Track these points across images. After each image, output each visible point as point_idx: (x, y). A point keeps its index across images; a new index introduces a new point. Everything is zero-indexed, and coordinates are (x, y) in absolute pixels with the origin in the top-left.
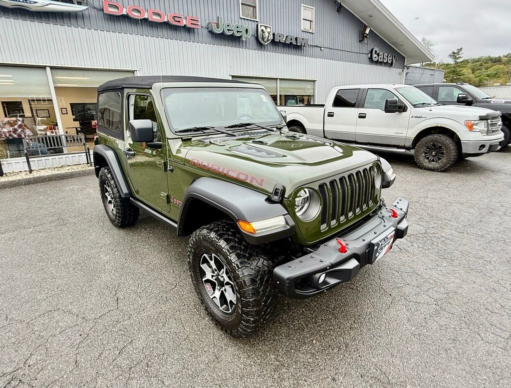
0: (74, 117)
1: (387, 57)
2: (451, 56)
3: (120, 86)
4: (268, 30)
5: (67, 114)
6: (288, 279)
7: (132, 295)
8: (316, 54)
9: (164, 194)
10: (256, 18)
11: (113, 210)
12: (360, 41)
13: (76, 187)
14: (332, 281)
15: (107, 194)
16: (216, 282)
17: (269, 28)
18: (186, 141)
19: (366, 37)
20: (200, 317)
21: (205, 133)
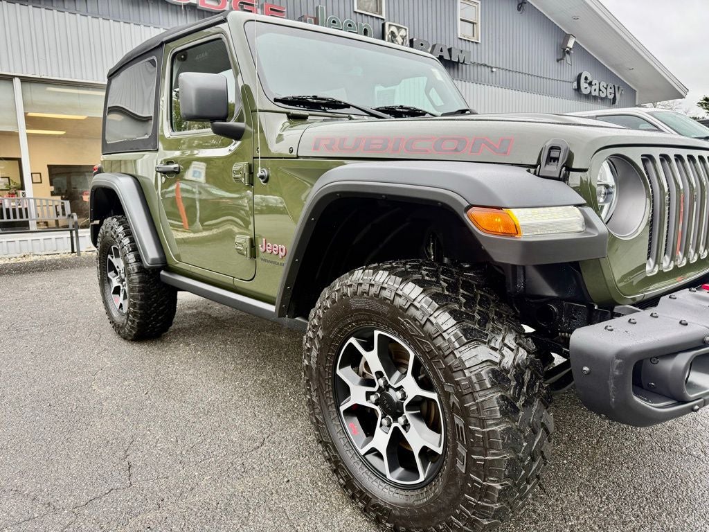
0: (52, 188)
1: (606, 89)
2: (701, 104)
4: (403, 32)
5: (41, 182)
6: (618, 355)
7: (163, 460)
8: (483, 79)
10: (381, 14)
11: (121, 306)
12: (558, 61)
13: (47, 284)
15: (111, 275)
16: (377, 408)
17: (403, 30)
18: (296, 120)
19: (568, 52)
20: (331, 505)
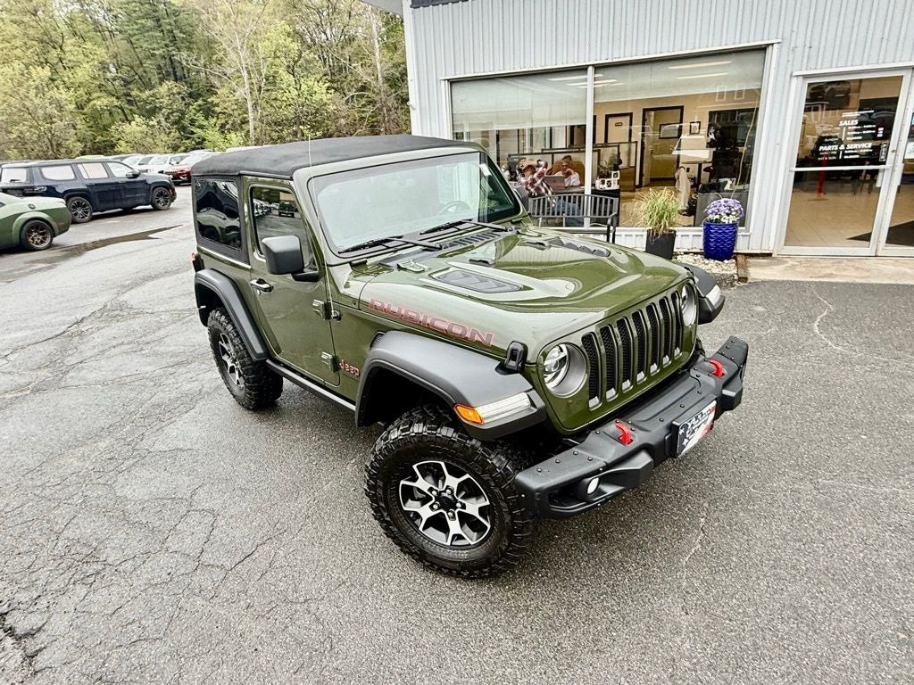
3: (235, 171)
6: (538, 490)
9: (327, 356)
11: (238, 382)
14: (610, 490)
18: (359, 267)
21: (388, 248)
